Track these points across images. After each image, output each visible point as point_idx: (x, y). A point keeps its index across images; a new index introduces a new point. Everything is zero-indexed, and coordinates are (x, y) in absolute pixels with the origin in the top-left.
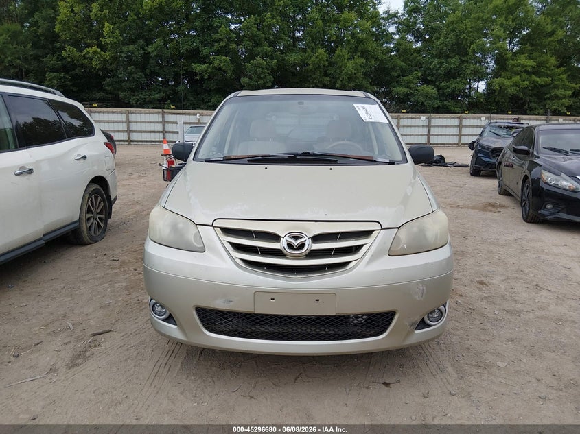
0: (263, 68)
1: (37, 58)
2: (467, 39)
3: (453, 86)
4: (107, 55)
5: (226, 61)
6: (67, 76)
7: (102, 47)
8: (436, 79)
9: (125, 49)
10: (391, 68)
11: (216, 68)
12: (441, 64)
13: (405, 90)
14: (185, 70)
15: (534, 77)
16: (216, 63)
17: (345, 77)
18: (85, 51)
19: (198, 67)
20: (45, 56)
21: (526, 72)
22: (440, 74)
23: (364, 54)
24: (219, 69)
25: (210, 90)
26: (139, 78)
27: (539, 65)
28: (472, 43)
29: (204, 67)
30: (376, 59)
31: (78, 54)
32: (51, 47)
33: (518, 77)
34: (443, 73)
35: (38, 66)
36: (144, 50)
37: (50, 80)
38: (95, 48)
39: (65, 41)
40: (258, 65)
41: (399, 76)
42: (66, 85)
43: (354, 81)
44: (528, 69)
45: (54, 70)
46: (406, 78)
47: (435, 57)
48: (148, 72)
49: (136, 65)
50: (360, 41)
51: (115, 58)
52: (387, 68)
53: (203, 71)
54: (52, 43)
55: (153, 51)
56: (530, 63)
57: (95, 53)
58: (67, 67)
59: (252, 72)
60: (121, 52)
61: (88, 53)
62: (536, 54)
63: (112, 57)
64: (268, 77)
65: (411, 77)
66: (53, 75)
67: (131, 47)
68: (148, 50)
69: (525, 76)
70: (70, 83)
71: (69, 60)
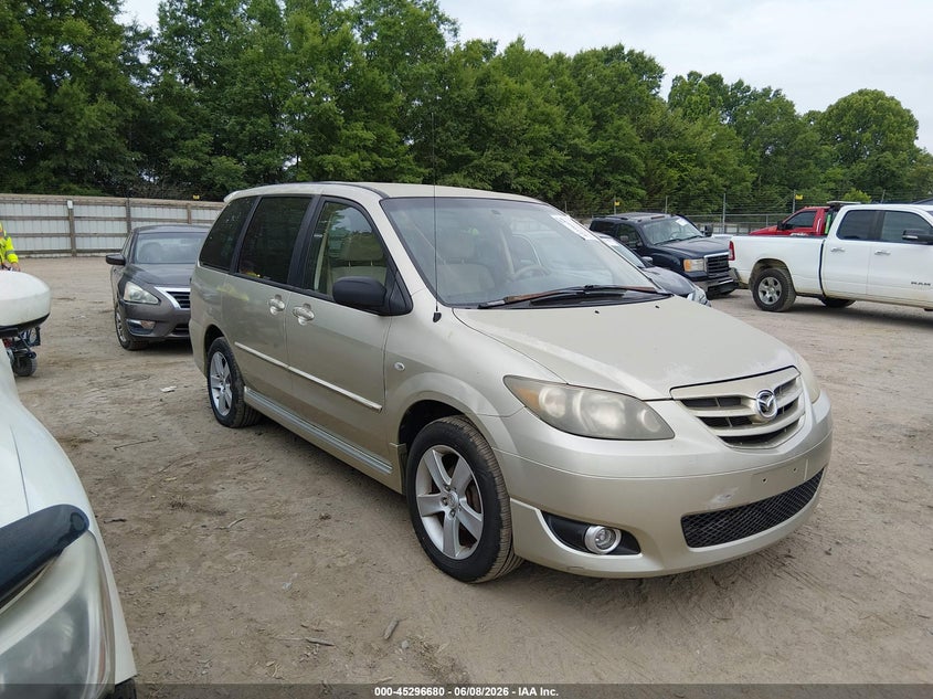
2: (277, 91)
3: (267, 161)
8: (237, 147)
10: (161, 124)
12: (243, 125)
13: (191, 163)
15: (375, 157)
17: (83, 134)
21: (365, 147)
22: (242, 141)
23: (113, 94)
27: (380, 138)
28: (286, 97)
30: (135, 107)
33: (357, 154)
34: (247, 139)
41: (176, 138)
43: (101, 142)
44: (369, 143)
46: (189, 143)
47: (230, 113)
50: (101, 73)
52: (153, 123)
56: (369, 135)
62: (373, 123)
65: (196, 142)
69: (364, 153)
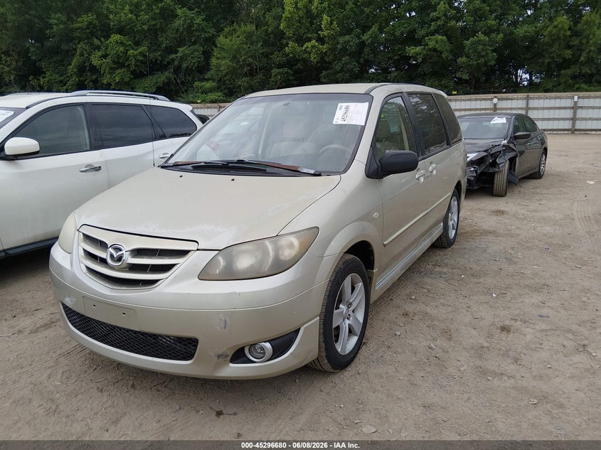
0: (484, 45)
1: (266, 55)
4: (324, 48)
5: (442, 41)
6: (289, 71)
7: (321, 40)
9: (341, 40)
11: (430, 50)
14: (399, 55)
16: (431, 44)
18: (305, 46)
19: (412, 50)
20: (272, 54)
24: (435, 50)
25: (425, 74)
26: (353, 68)
29: (418, 49)
31: (299, 49)
32: (278, 43)
35: (267, 63)
36: (359, 38)
37: (275, 76)
38: (313, 42)
39: (289, 38)
40: (479, 42)
42: (289, 80)
45: (280, 66)
48: (362, 60)
49: (352, 55)
51: (333, 50)
53: (417, 54)
54: (280, 40)
55: (367, 40)
57: (313, 47)
58: (291, 63)
59: (471, 51)
60: (338, 43)
61: (308, 47)
63: (330, 49)
64: (491, 55)
66: (277, 70)
67: (347, 38)
68: (363, 38)
70: (291, 78)
71: (291, 55)
